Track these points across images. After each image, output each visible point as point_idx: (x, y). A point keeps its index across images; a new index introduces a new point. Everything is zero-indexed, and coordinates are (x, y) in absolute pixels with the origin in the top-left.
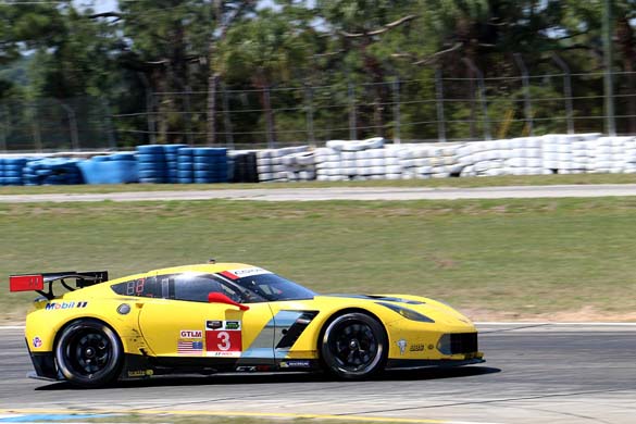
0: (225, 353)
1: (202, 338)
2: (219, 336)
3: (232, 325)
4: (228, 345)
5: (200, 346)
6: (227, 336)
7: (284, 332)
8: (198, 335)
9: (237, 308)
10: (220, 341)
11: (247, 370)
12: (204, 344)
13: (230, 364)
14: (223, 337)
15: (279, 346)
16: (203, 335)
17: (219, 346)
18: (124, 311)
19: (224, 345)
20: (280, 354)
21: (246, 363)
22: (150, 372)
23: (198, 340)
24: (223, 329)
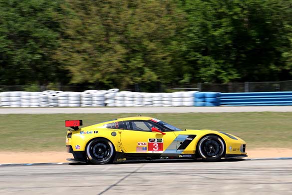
0: (156, 151)
1: (147, 146)
2: (154, 145)
3: (159, 141)
4: (158, 148)
5: (146, 149)
6: (157, 145)
7: (181, 143)
8: (146, 144)
9: (161, 134)
10: (154, 147)
11: (165, 158)
12: (147, 148)
13: (158, 156)
14: (156, 145)
15: (179, 149)
16: (147, 144)
17: (154, 149)
18: (114, 134)
19: (156, 148)
20: (180, 152)
21: (165, 156)
22: (125, 159)
23: (145, 146)
24: (156, 142)
